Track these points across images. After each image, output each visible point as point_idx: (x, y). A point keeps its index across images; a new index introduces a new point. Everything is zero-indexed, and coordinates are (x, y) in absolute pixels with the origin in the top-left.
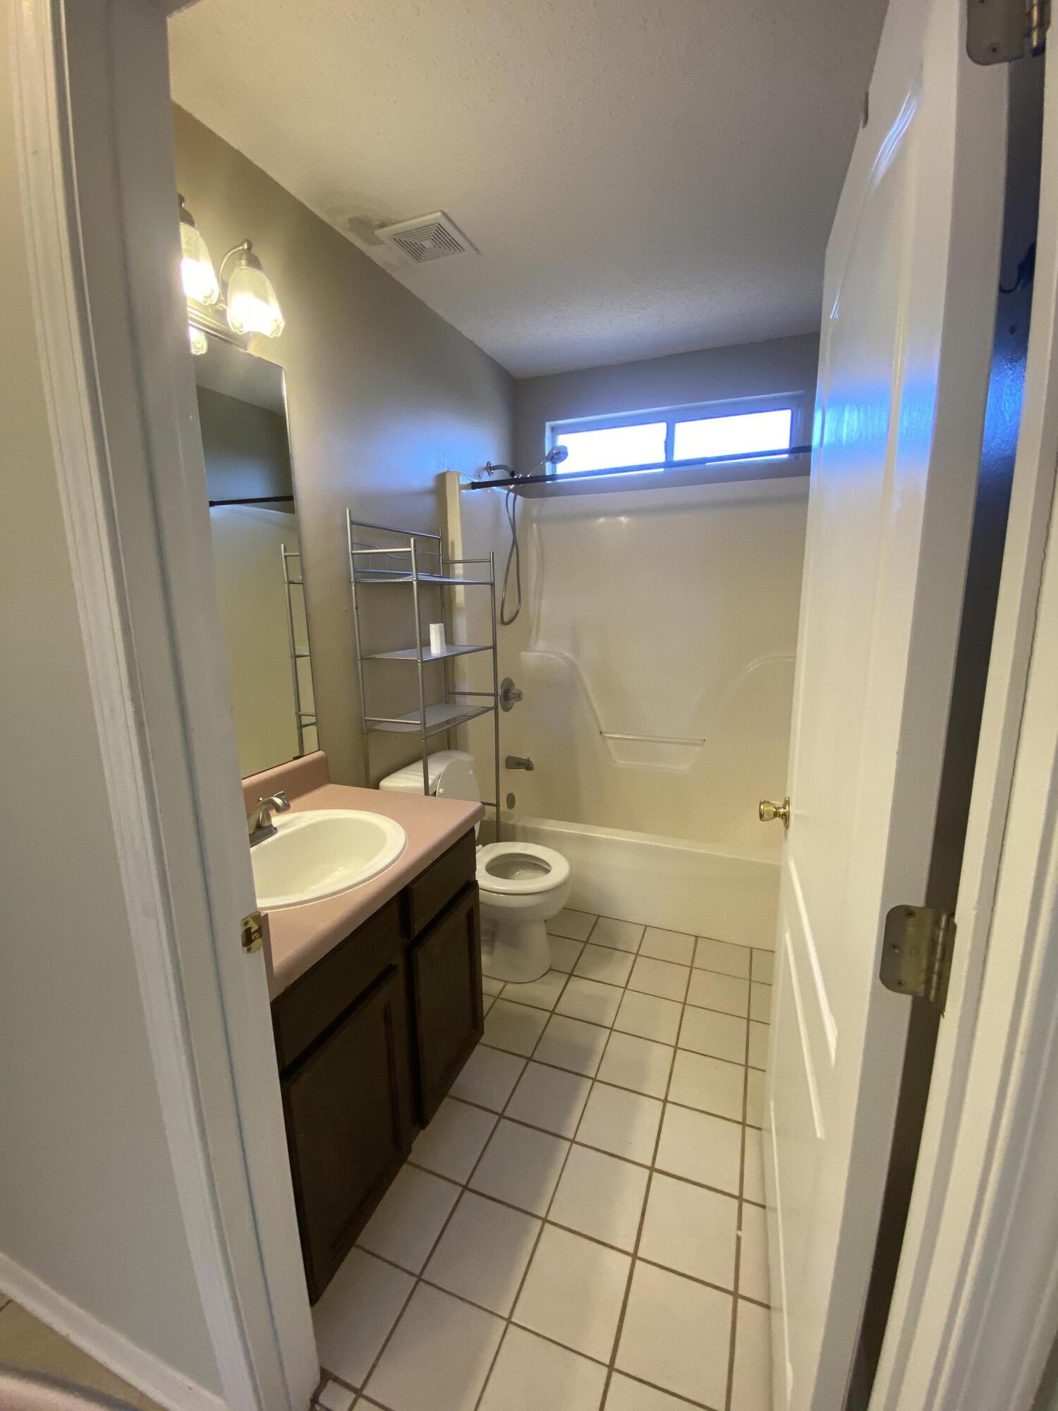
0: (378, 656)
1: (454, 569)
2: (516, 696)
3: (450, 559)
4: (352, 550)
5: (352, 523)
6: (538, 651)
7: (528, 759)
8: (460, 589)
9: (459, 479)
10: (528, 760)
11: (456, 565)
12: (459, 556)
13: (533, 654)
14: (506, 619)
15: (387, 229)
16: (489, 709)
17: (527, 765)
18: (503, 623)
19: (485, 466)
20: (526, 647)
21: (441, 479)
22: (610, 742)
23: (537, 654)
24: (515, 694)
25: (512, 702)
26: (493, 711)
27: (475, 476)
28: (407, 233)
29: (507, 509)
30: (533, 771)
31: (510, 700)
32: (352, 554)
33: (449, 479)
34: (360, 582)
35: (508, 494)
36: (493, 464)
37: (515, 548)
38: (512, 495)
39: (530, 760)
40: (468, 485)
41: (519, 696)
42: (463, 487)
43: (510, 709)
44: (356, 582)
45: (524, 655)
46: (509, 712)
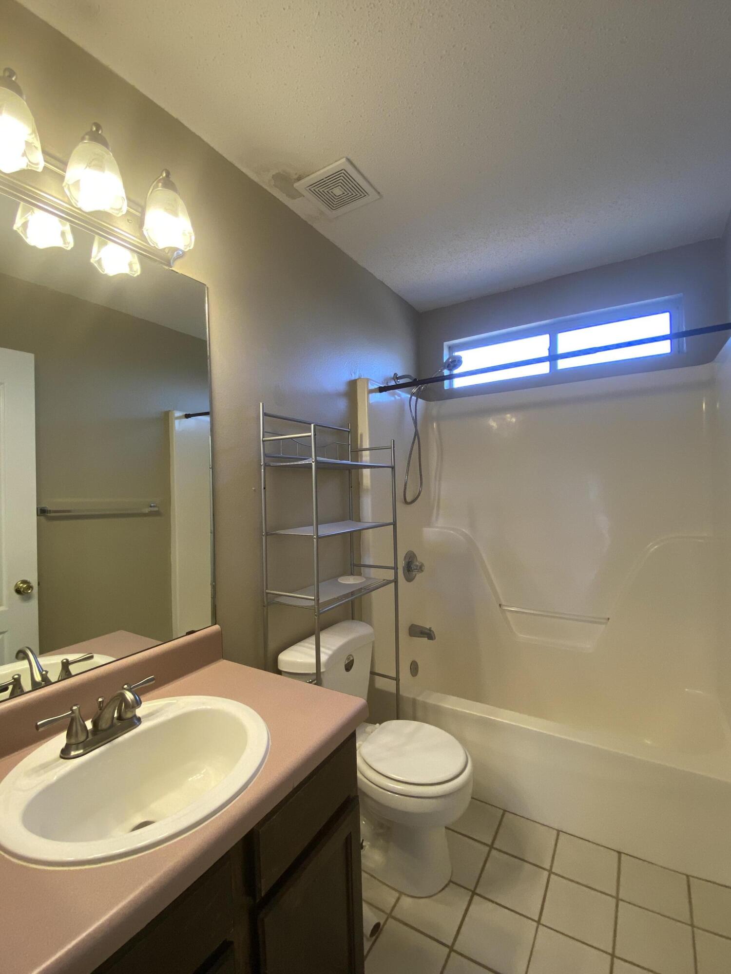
0: (282, 532)
1: (362, 456)
2: (418, 568)
3: (359, 448)
4: (263, 437)
5: (265, 414)
6: (437, 527)
7: (430, 628)
8: (366, 472)
9: (368, 384)
10: (430, 630)
11: (364, 452)
12: (366, 444)
13: (434, 529)
14: (409, 499)
15: (302, 181)
16: (389, 582)
17: (429, 635)
18: (406, 502)
19: (392, 375)
20: (429, 524)
21: (353, 385)
22: (509, 615)
23: (437, 530)
24: (417, 566)
25: (414, 573)
26: (394, 583)
27: (383, 383)
28: (321, 183)
29: (411, 409)
30: (434, 641)
31: (413, 571)
32: (263, 441)
33: (359, 383)
34: (270, 466)
35: (411, 398)
36: (399, 375)
37: (416, 438)
38: (414, 398)
39: (432, 629)
40: (376, 389)
41: (421, 568)
42: (371, 391)
43: (414, 579)
44: (266, 465)
45: (426, 530)
46: (412, 582)
